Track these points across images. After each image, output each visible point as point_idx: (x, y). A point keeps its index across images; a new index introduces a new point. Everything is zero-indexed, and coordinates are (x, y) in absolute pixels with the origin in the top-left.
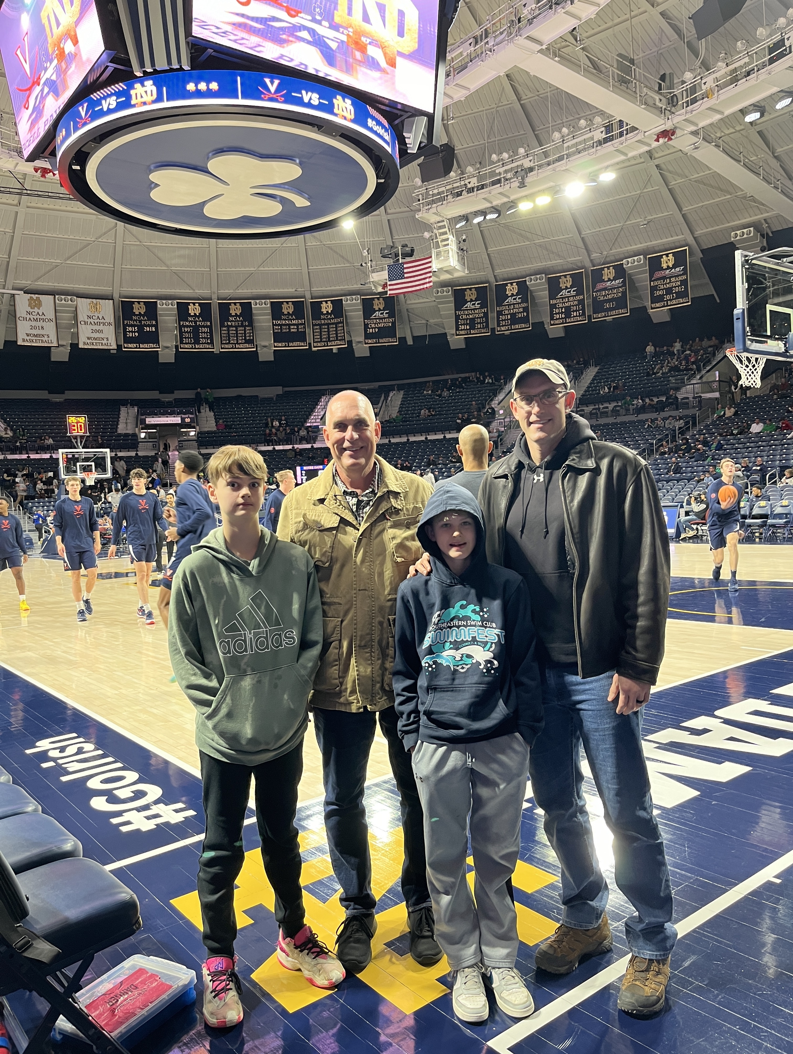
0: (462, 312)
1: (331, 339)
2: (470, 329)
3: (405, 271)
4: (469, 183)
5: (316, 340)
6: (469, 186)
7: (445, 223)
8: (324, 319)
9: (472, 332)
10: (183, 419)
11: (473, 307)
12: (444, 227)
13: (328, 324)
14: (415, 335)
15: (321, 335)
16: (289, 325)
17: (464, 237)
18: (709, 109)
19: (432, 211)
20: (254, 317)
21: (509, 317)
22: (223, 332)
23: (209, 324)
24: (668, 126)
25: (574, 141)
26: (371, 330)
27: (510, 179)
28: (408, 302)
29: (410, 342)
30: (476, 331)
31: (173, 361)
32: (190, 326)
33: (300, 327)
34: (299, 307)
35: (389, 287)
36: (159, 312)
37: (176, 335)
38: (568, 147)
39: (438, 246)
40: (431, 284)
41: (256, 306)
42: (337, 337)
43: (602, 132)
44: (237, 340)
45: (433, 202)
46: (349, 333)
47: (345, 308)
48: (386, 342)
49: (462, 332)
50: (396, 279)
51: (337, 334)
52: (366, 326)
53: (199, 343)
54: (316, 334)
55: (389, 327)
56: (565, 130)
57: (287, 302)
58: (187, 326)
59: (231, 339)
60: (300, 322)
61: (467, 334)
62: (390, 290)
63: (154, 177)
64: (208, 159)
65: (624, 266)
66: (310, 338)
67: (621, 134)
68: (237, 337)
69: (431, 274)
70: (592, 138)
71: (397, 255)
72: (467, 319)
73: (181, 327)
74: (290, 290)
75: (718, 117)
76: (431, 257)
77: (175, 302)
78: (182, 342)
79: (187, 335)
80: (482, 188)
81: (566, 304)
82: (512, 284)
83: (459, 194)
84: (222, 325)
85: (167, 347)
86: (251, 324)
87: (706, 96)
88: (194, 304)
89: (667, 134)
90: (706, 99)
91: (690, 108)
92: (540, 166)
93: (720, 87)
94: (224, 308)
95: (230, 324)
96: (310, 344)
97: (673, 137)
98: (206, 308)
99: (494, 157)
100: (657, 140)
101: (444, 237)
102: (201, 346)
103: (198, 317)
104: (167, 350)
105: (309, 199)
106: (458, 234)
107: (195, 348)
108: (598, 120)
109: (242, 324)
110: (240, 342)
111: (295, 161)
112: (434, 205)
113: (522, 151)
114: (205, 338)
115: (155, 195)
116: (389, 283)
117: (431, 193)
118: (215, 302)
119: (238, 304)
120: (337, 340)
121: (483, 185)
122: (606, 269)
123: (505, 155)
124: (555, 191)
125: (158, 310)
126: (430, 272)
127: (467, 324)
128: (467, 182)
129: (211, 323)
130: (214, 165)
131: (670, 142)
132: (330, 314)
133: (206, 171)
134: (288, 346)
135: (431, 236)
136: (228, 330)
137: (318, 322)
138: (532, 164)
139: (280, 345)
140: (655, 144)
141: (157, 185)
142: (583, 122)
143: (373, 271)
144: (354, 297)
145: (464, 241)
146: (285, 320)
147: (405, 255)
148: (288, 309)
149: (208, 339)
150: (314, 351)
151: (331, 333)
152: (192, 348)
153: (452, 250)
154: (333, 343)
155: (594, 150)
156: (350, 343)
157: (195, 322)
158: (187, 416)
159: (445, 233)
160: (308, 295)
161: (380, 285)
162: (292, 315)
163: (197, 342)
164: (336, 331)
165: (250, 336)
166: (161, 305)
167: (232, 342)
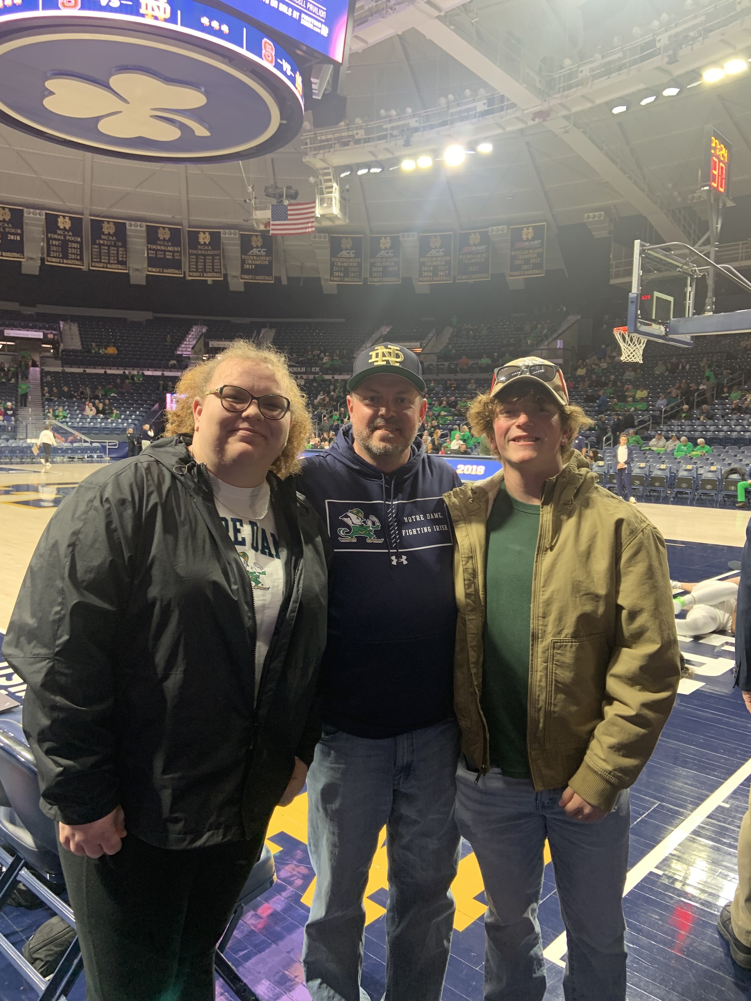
0: (337, 260)
1: (207, 270)
2: (344, 277)
3: (289, 212)
4: (357, 134)
5: (192, 270)
6: (357, 137)
7: (330, 171)
8: (201, 250)
9: (346, 279)
10: (45, 335)
11: (348, 255)
12: (328, 174)
13: (205, 255)
14: (290, 276)
15: (197, 265)
16: (165, 251)
17: (347, 187)
18: (583, 96)
19: (320, 156)
20: (128, 239)
21: (381, 269)
22: (94, 250)
23: (79, 239)
24: (545, 107)
25: (459, 109)
26: (248, 266)
27: (396, 136)
28: (286, 243)
29: (284, 282)
30: (349, 279)
31: (37, 273)
32: (58, 240)
33: (175, 254)
34: (175, 234)
35: (272, 227)
36: (25, 221)
37: (42, 248)
38: (452, 114)
39: (322, 193)
40: (313, 229)
41: (131, 227)
42: (213, 269)
43: (484, 104)
44: (109, 260)
45: (320, 148)
46: (225, 266)
47: (223, 241)
48: (261, 279)
49: (336, 279)
50: (279, 220)
51: (213, 266)
52: (243, 262)
53: (67, 258)
54: (192, 263)
55: (266, 265)
56: (451, 97)
57: (164, 228)
58: (56, 239)
59: (103, 257)
60: (176, 249)
61: (341, 281)
62: (273, 229)
63: (50, 84)
64: (111, 75)
65: (490, 234)
66: (185, 266)
67: (502, 109)
68: (109, 257)
69: (313, 219)
70: (475, 108)
71: (281, 196)
72: (341, 267)
73: (48, 239)
74: (167, 216)
75: (589, 105)
76: (315, 202)
77: (44, 212)
78: (48, 255)
79: (55, 248)
80: (369, 141)
81: (435, 263)
82: (385, 238)
83: (346, 144)
84: (94, 243)
85: (32, 259)
86: (125, 245)
87: (581, 83)
88: (64, 217)
89: (543, 115)
90: (580, 87)
91: (566, 93)
92: (424, 129)
93: (595, 77)
94: (97, 226)
95: (101, 242)
96: (184, 272)
97: (547, 119)
98: (77, 223)
99: (383, 112)
100: (533, 119)
101: (329, 184)
102: (70, 262)
103: (68, 231)
104: (31, 262)
105: (209, 129)
106: (342, 183)
107: (63, 263)
108: (482, 92)
109: (115, 244)
110: (111, 262)
111: (200, 89)
112: (321, 151)
113: (409, 110)
114: (74, 254)
115: (48, 103)
116: (272, 222)
117: (319, 138)
118: (87, 219)
119: (112, 224)
120: (213, 272)
121: (369, 138)
122: (472, 234)
123: (393, 112)
124: (436, 153)
125: (24, 218)
126: (313, 217)
127: (341, 272)
128: (355, 132)
129: (82, 239)
130: (116, 81)
131: (545, 123)
132: (208, 245)
133: (106, 86)
134: (163, 273)
135: (316, 182)
136: (100, 249)
137: (195, 252)
138: (417, 125)
139: (154, 270)
140: (531, 123)
141: (52, 93)
142: (468, 92)
143: (256, 209)
144: (232, 231)
145: (348, 190)
146: (160, 245)
147: (289, 197)
148: (164, 234)
149: (77, 255)
150: (188, 280)
151: (207, 264)
152: (60, 263)
153: (336, 198)
154: (209, 275)
155: (476, 120)
156: (226, 276)
157: (65, 236)
158: (50, 332)
159: (330, 180)
160: (185, 223)
161: (263, 223)
162: (168, 241)
163: (65, 256)
164: (213, 263)
165: (123, 257)
166: (28, 214)
167: (103, 261)
